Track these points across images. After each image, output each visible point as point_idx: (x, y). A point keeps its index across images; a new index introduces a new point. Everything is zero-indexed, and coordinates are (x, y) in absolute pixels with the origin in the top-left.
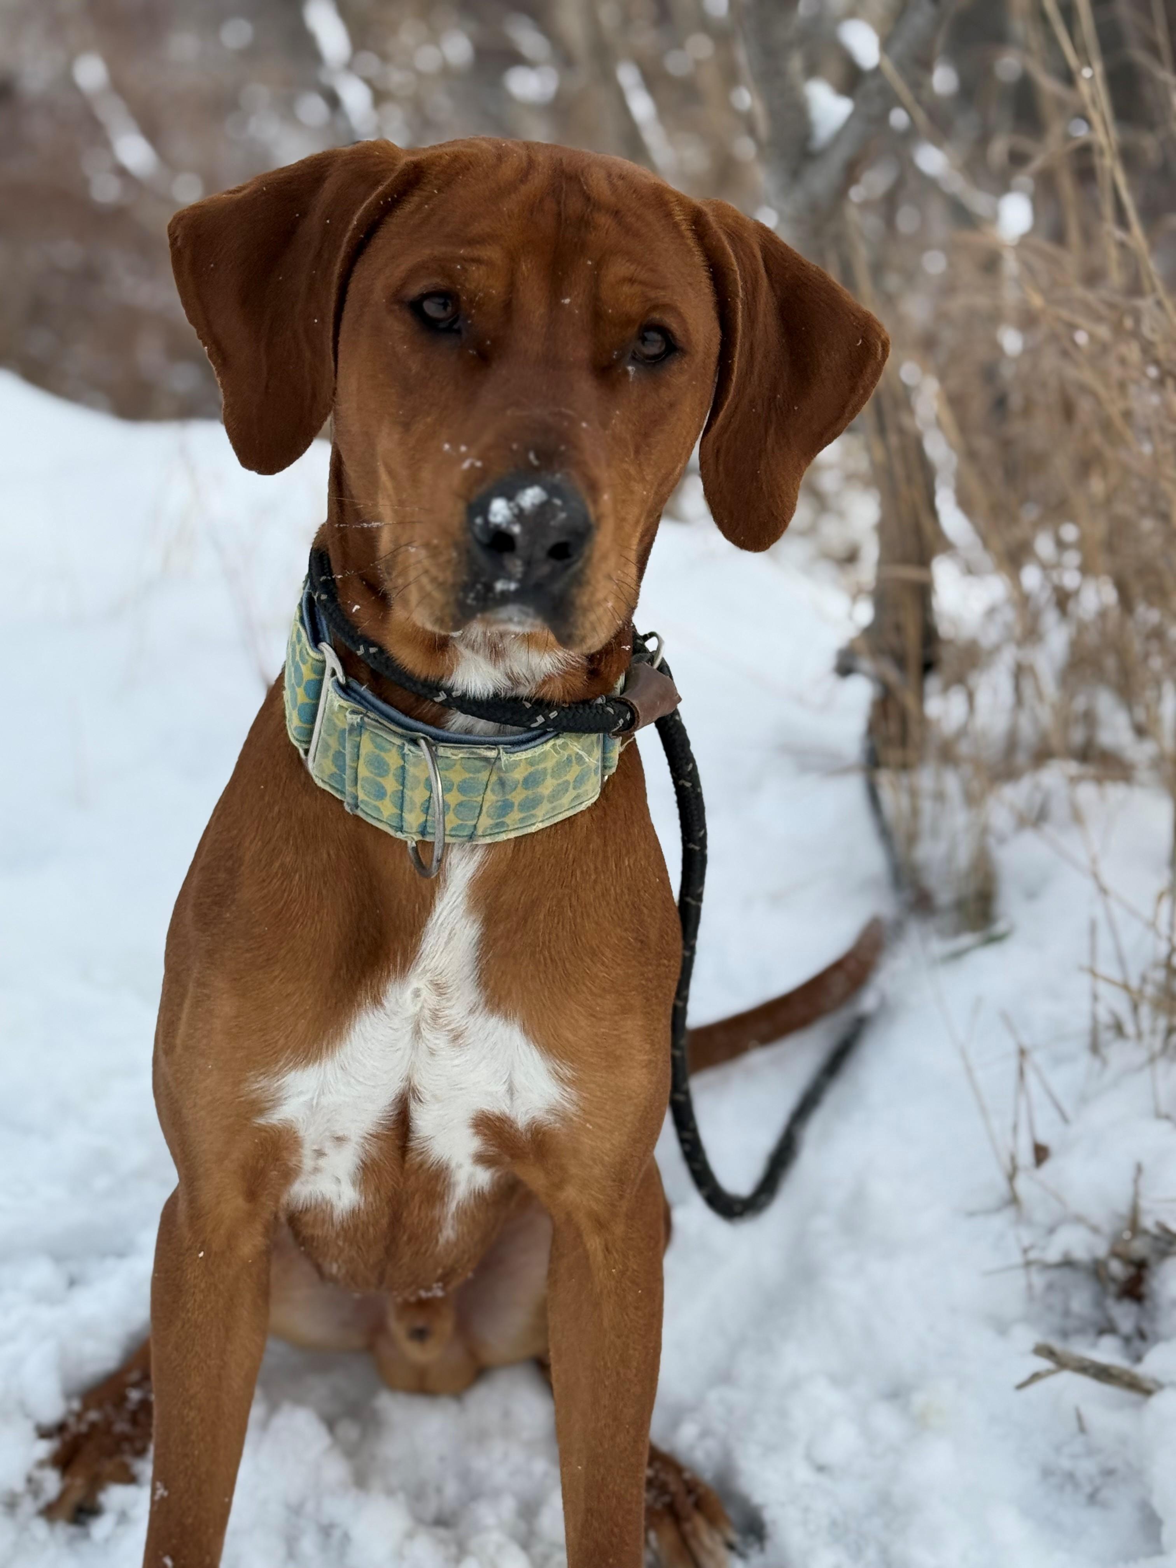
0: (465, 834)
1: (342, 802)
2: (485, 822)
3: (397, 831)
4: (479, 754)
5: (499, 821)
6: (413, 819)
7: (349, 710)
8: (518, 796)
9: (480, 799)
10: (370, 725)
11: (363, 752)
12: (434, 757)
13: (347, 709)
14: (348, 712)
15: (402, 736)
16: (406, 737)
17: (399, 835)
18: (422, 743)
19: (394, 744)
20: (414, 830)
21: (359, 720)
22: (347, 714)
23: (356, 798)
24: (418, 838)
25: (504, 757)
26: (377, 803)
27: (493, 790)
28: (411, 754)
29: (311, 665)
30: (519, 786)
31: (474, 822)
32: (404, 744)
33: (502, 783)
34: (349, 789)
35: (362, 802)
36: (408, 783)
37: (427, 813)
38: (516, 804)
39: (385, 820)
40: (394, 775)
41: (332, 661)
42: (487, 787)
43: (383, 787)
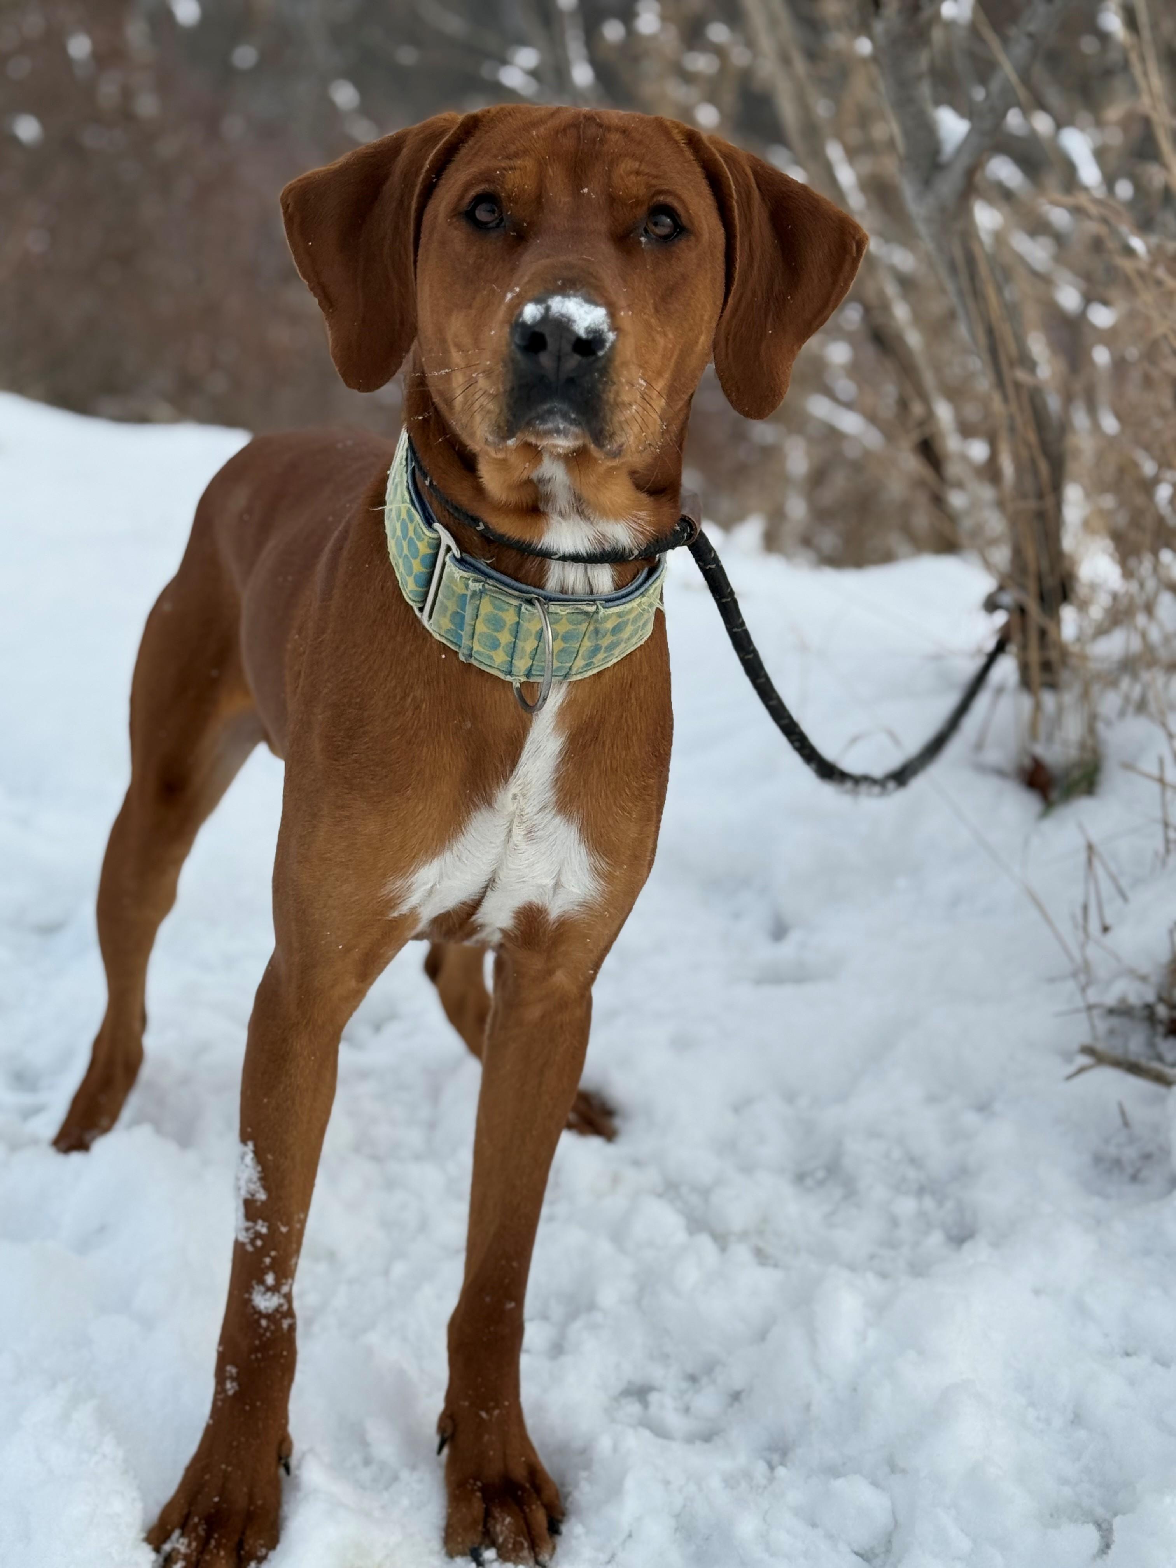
0: (562, 674)
1: (456, 653)
2: (580, 662)
3: (506, 675)
4: (580, 609)
5: (589, 661)
6: (521, 665)
7: (471, 579)
8: (605, 642)
9: (578, 645)
10: (490, 590)
11: (482, 611)
12: (547, 613)
13: (469, 579)
14: (471, 580)
15: (518, 598)
16: (522, 598)
17: (508, 678)
18: (537, 603)
19: (512, 604)
20: (522, 674)
21: (481, 587)
22: (470, 582)
23: (472, 649)
24: (523, 679)
25: (602, 611)
26: (492, 653)
27: (589, 638)
28: (527, 612)
29: (428, 542)
30: (609, 633)
31: (570, 664)
32: (521, 605)
33: (597, 632)
34: (465, 642)
35: (477, 652)
36: (520, 635)
37: (533, 660)
38: (604, 647)
39: (496, 667)
40: (510, 630)
41: (447, 539)
42: (584, 635)
43: (498, 640)
